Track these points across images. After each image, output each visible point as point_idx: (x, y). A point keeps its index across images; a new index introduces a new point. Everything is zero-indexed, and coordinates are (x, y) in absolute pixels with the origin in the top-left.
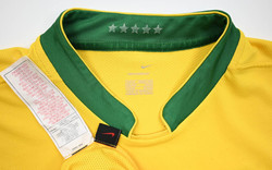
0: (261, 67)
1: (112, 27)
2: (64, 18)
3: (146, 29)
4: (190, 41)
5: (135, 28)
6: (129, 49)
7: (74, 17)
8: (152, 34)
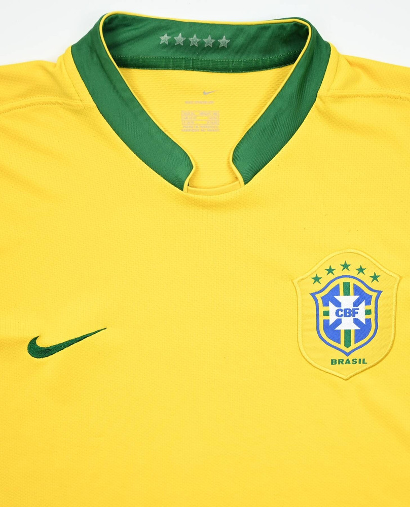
0: (368, 96)
1: (165, 38)
2: (105, 24)
3: (209, 41)
4: (268, 58)
5: (194, 40)
6: (187, 68)
7: (116, 22)
8: (216, 48)
